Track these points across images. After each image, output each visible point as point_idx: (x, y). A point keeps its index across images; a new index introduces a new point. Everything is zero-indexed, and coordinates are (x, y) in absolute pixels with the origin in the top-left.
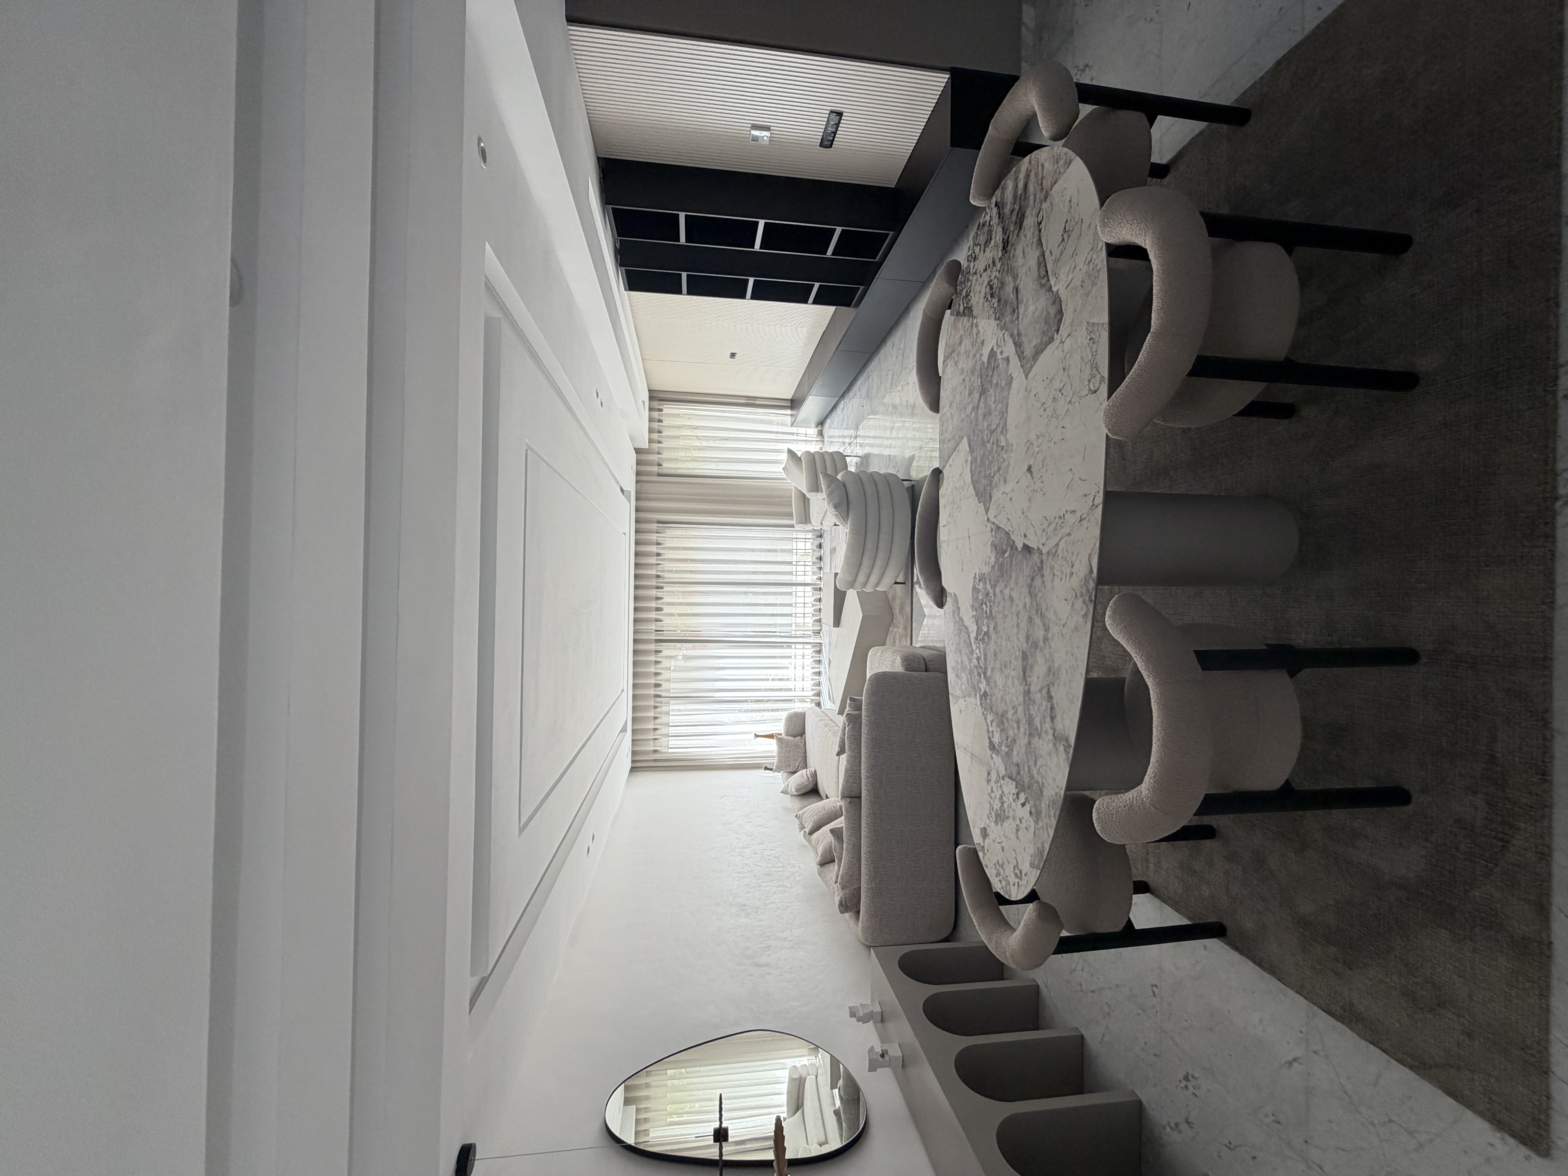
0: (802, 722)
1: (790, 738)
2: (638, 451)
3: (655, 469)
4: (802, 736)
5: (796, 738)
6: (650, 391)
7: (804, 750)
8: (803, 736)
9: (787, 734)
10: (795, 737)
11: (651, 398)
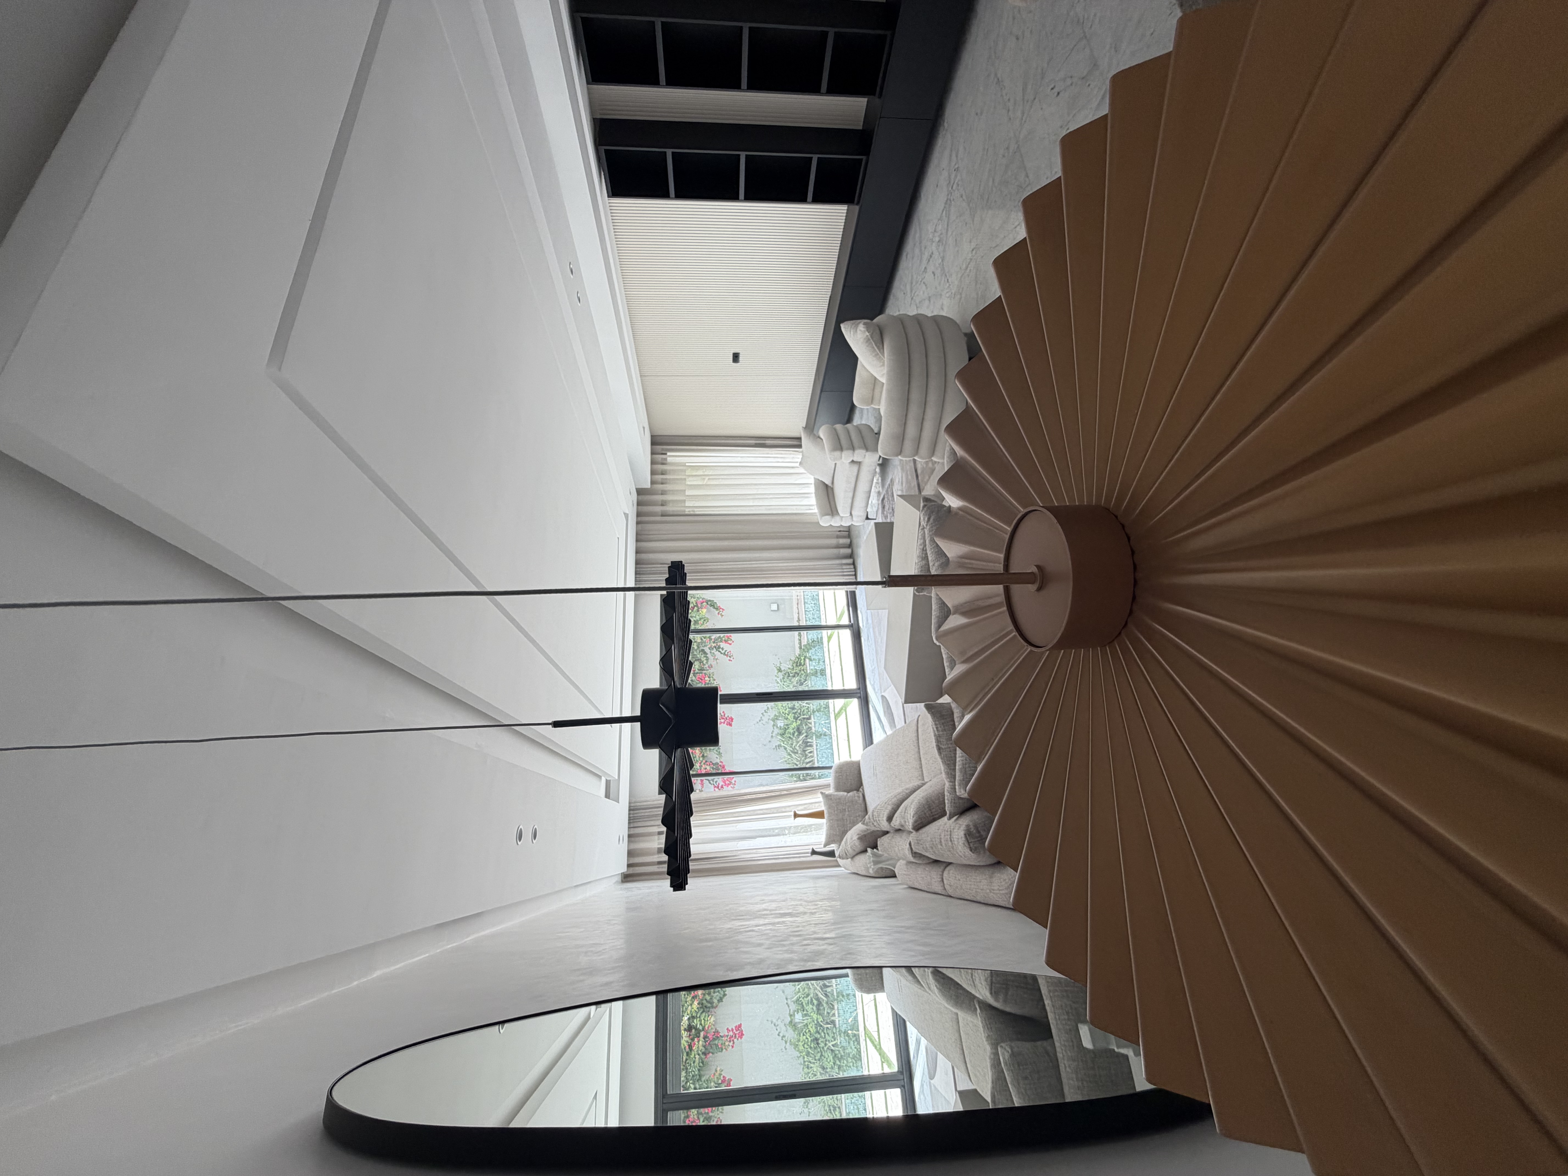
0: (856, 772)
1: (842, 793)
2: (640, 492)
3: (658, 509)
4: (858, 790)
5: (851, 794)
6: (652, 436)
7: (863, 805)
8: (861, 790)
9: (838, 789)
10: (848, 792)
11: (653, 443)
